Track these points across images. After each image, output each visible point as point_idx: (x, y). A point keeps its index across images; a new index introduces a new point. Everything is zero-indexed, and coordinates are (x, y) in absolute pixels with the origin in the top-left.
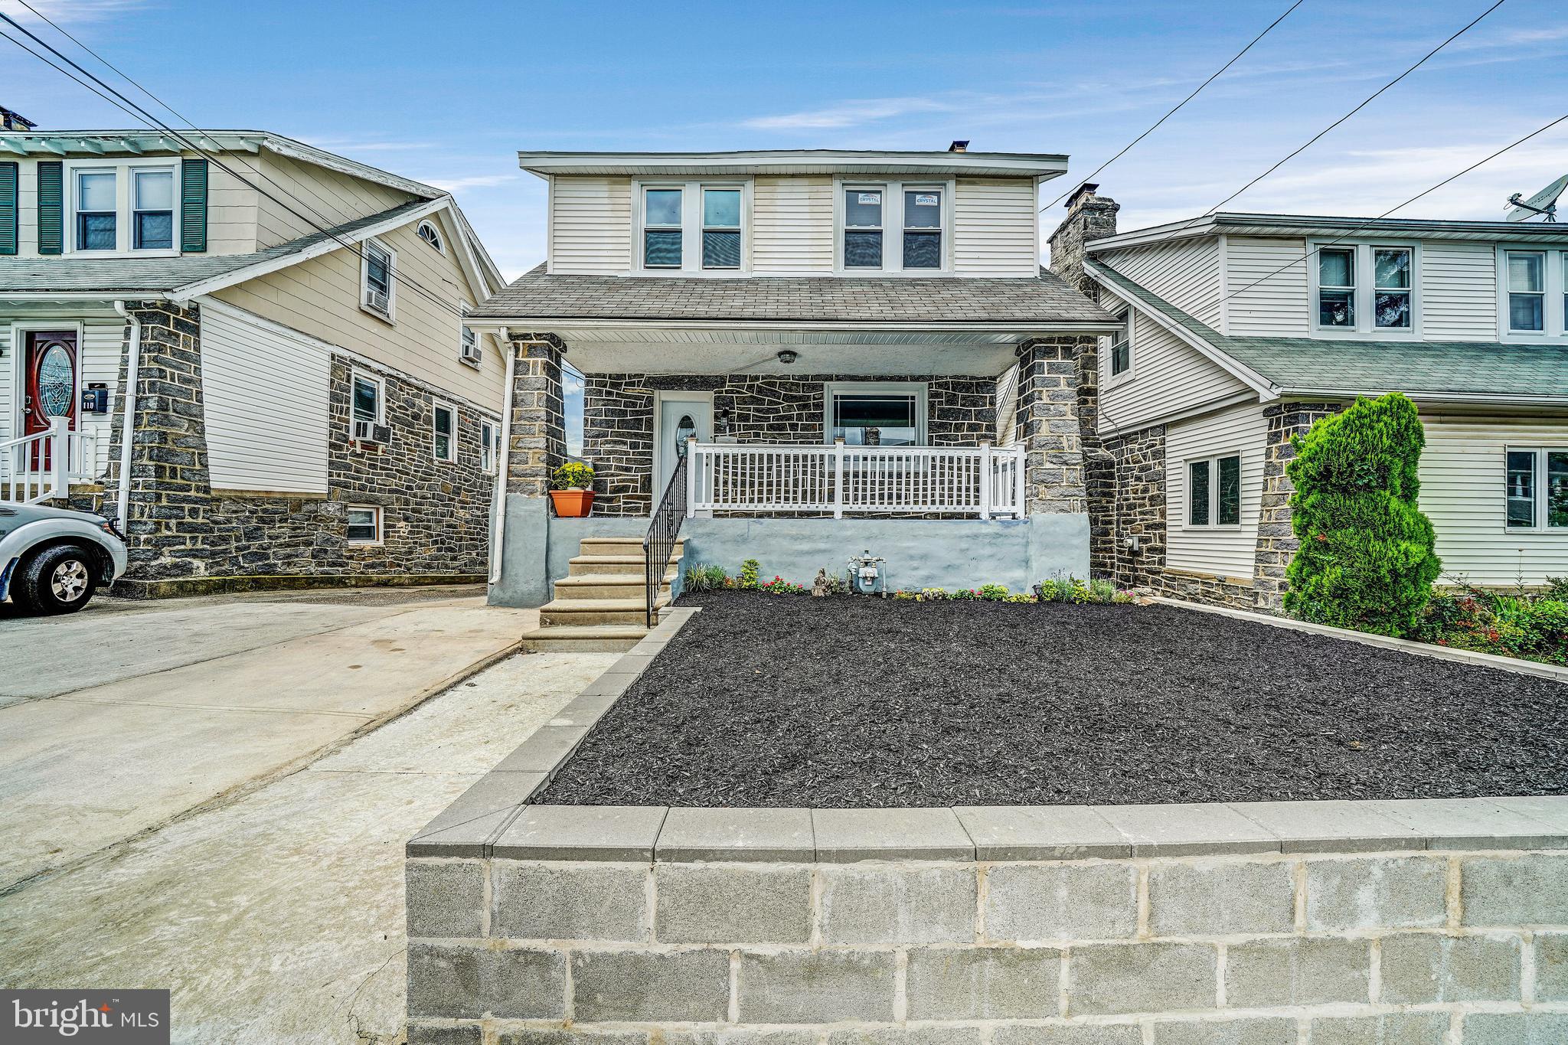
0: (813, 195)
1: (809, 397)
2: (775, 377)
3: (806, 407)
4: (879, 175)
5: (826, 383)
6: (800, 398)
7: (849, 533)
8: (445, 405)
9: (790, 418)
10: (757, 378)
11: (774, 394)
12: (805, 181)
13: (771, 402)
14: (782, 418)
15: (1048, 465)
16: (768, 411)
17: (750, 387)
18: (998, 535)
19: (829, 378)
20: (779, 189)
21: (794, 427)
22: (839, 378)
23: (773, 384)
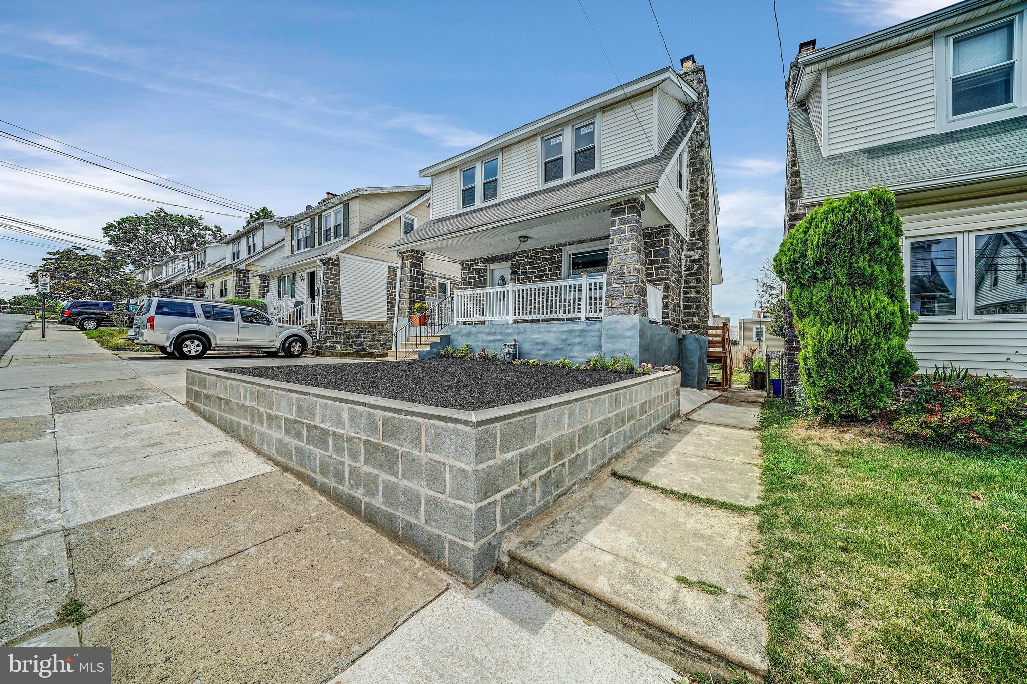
0: (528, 149)
1: (555, 257)
2: (538, 249)
3: (553, 263)
4: (559, 125)
5: (563, 248)
6: (550, 258)
7: (510, 331)
8: (443, 281)
9: (544, 270)
10: (530, 251)
11: (538, 258)
12: (524, 143)
13: (536, 263)
14: (541, 271)
15: (615, 285)
16: (535, 268)
17: (527, 256)
18: (583, 331)
19: (565, 244)
20: (513, 151)
21: (547, 275)
22: (570, 244)
23: (537, 253)
